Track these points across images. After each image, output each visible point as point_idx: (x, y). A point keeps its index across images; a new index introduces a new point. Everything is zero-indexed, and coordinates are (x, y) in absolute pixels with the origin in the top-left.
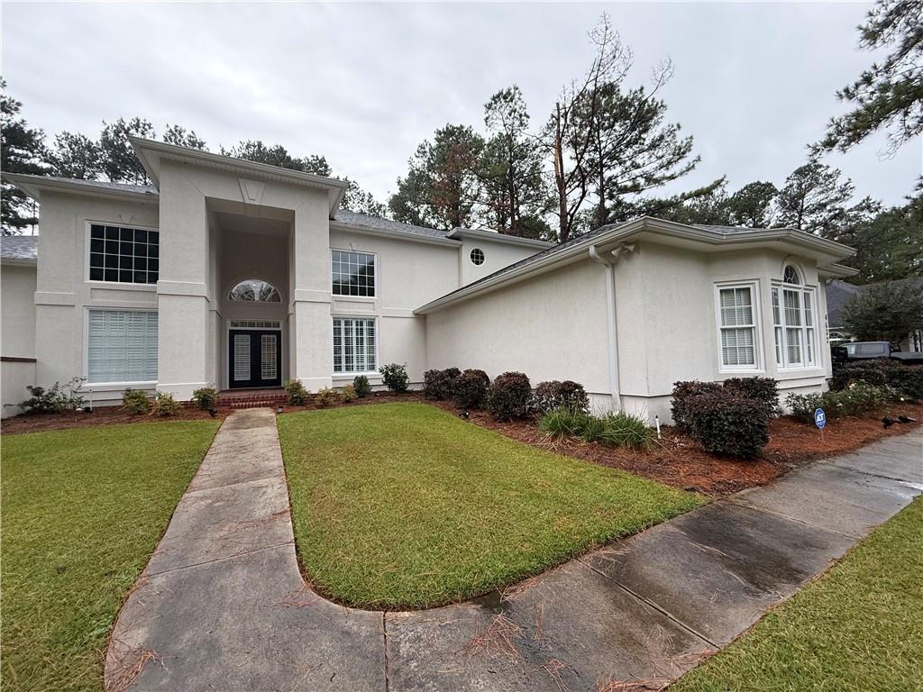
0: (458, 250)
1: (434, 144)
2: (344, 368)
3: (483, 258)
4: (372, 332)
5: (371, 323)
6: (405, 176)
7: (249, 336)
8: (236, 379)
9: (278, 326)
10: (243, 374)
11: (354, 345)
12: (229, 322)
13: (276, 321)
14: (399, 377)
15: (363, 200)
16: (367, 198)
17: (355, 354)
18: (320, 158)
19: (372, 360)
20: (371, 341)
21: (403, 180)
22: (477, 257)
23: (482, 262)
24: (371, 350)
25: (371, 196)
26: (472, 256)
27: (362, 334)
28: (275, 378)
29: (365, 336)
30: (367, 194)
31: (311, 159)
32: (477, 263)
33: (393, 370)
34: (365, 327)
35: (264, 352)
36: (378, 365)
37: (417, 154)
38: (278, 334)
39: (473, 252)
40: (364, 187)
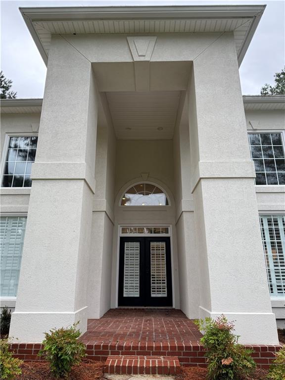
7: (138, 244)
8: (125, 296)
9: (167, 232)
10: (132, 291)
12: (120, 229)
13: (165, 226)
28: (166, 295)
35: (154, 263)
38: (167, 240)
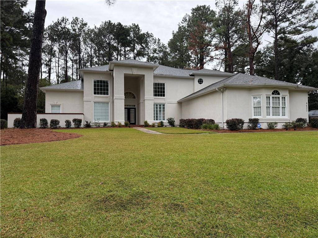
0: (193, 79)
1: (191, 15)
2: (155, 119)
3: (202, 82)
4: (164, 108)
5: (164, 105)
6: (176, 30)
7: (127, 109)
9: (135, 106)
11: (159, 112)
14: (172, 121)
15: (155, 42)
16: (157, 41)
17: (159, 115)
18: (136, 25)
19: (164, 117)
20: (164, 111)
21: (175, 32)
22: (200, 81)
23: (202, 83)
24: (164, 114)
25: (159, 40)
26: (198, 81)
27: (161, 109)
28: (134, 122)
29: (162, 109)
30: (157, 39)
31: (132, 25)
32: (200, 84)
33: (171, 119)
34: (162, 106)
35: (131, 114)
36: (166, 118)
37: (182, 22)
38: (135, 108)
39: (199, 80)
40: (156, 36)
